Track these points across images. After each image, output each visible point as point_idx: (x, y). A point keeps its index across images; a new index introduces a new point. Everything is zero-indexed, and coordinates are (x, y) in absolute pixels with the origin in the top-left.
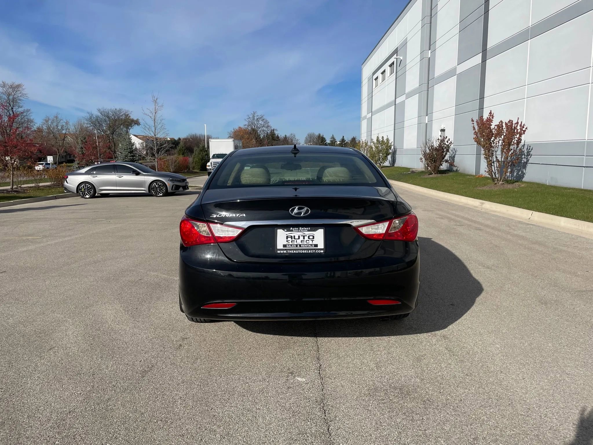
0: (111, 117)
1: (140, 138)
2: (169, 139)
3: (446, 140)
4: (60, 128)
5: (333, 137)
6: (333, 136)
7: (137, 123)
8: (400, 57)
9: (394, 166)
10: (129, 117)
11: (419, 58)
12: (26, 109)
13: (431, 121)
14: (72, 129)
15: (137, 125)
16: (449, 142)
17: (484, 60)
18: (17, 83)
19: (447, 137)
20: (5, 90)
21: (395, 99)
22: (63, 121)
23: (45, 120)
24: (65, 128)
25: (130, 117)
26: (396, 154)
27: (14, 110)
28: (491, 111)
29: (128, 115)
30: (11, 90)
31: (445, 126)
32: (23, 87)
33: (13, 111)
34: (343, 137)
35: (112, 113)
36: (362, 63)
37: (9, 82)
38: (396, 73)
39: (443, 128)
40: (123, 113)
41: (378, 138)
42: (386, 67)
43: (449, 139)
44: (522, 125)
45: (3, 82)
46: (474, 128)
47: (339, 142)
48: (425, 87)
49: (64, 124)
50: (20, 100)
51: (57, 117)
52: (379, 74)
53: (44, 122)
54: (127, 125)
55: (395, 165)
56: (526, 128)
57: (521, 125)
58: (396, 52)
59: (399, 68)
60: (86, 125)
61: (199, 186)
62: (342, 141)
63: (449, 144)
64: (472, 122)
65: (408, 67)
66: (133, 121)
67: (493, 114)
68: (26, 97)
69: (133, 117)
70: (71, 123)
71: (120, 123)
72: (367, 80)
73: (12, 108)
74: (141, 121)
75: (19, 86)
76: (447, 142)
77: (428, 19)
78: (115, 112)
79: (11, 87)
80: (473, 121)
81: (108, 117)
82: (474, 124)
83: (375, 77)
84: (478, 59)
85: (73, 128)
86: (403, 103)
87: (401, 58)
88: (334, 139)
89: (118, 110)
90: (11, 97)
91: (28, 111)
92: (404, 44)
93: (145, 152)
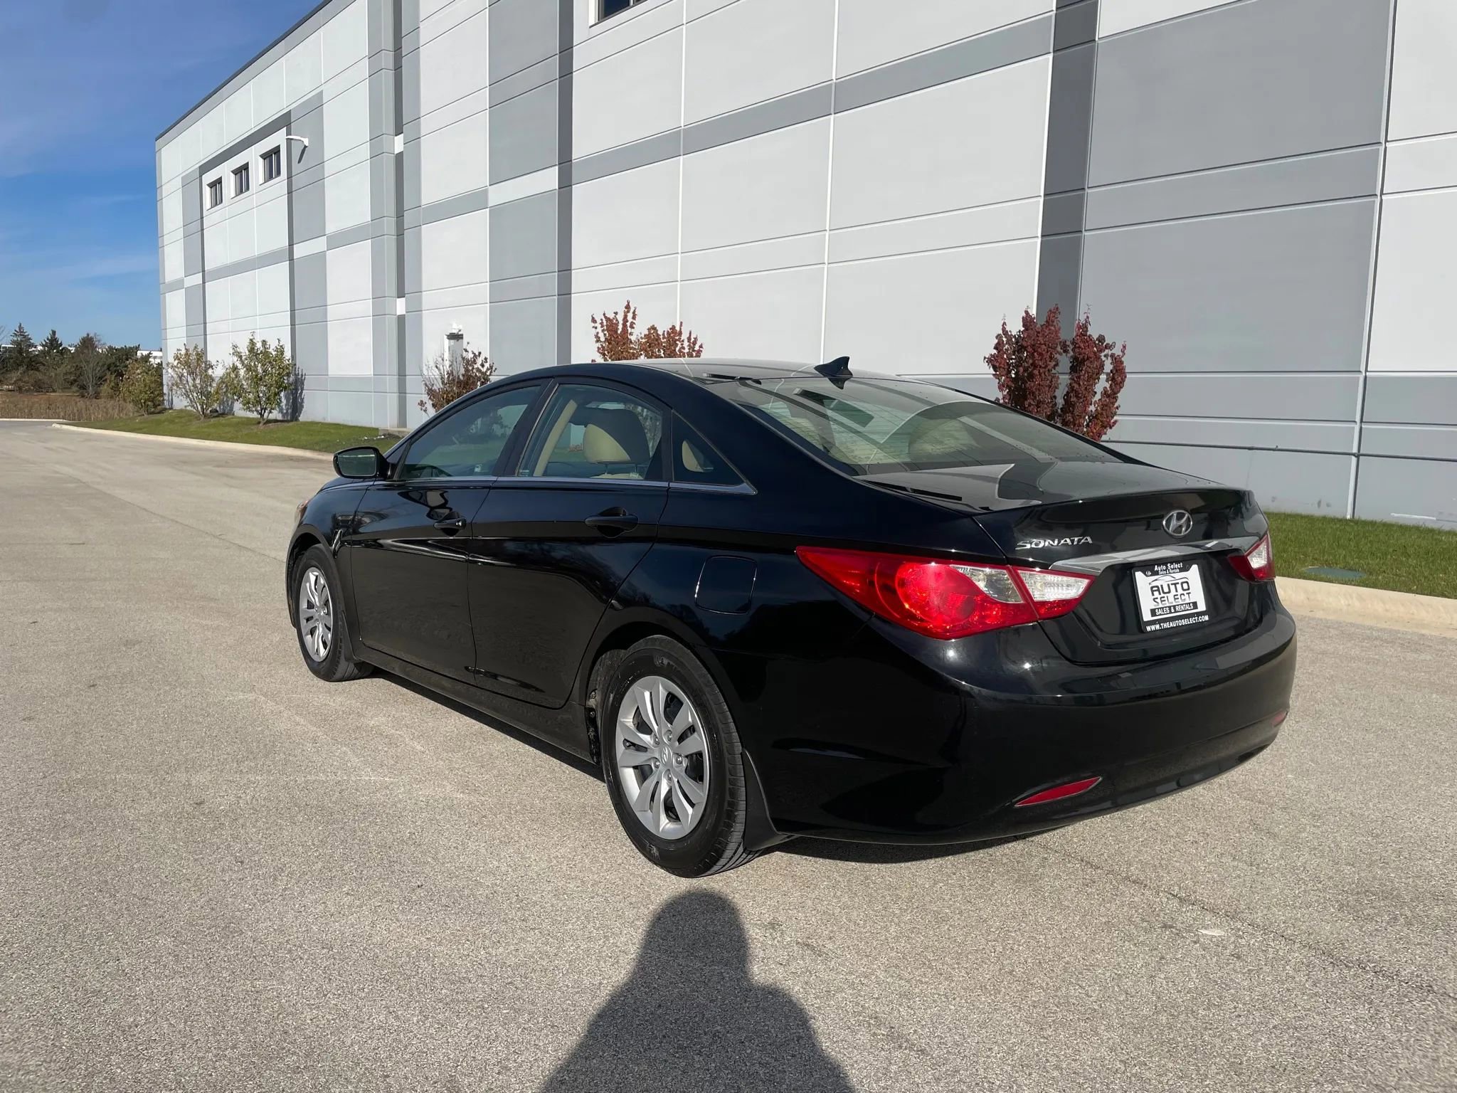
3: (479, 361)
5: (21, 332)
6: (20, 327)
8: (302, 139)
9: (297, 419)
11: (365, 152)
13: (416, 309)
16: (487, 365)
17: (566, 183)
19: (480, 353)
21: (291, 245)
26: (302, 389)
28: (628, 303)
31: (461, 327)
34: (54, 333)
36: (157, 135)
38: (290, 177)
39: (455, 331)
41: (252, 342)
42: (253, 157)
43: (486, 359)
44: (693, 340)
46: (598, 340)
47: (40, 348)
48: (389, 225)
52: (225, 171)
55: (302, 418)
56: (701, 347)
57: (689, 339)
58: (284, 121)
59: (296, 168)
62: (52, 344)
63: (486, 372)
64: (593, 325)
65: (329, 168)
67: (635, 311)
72: (178, 183)
76: (483, 366)
77: (387, 59)
80: (594, 321)
82: (596, 328)
83: (210, 177)
84: (549, 179)
86: (320, 258)
87: (306, 142)
88: (25, 336)
92: (315, 106)
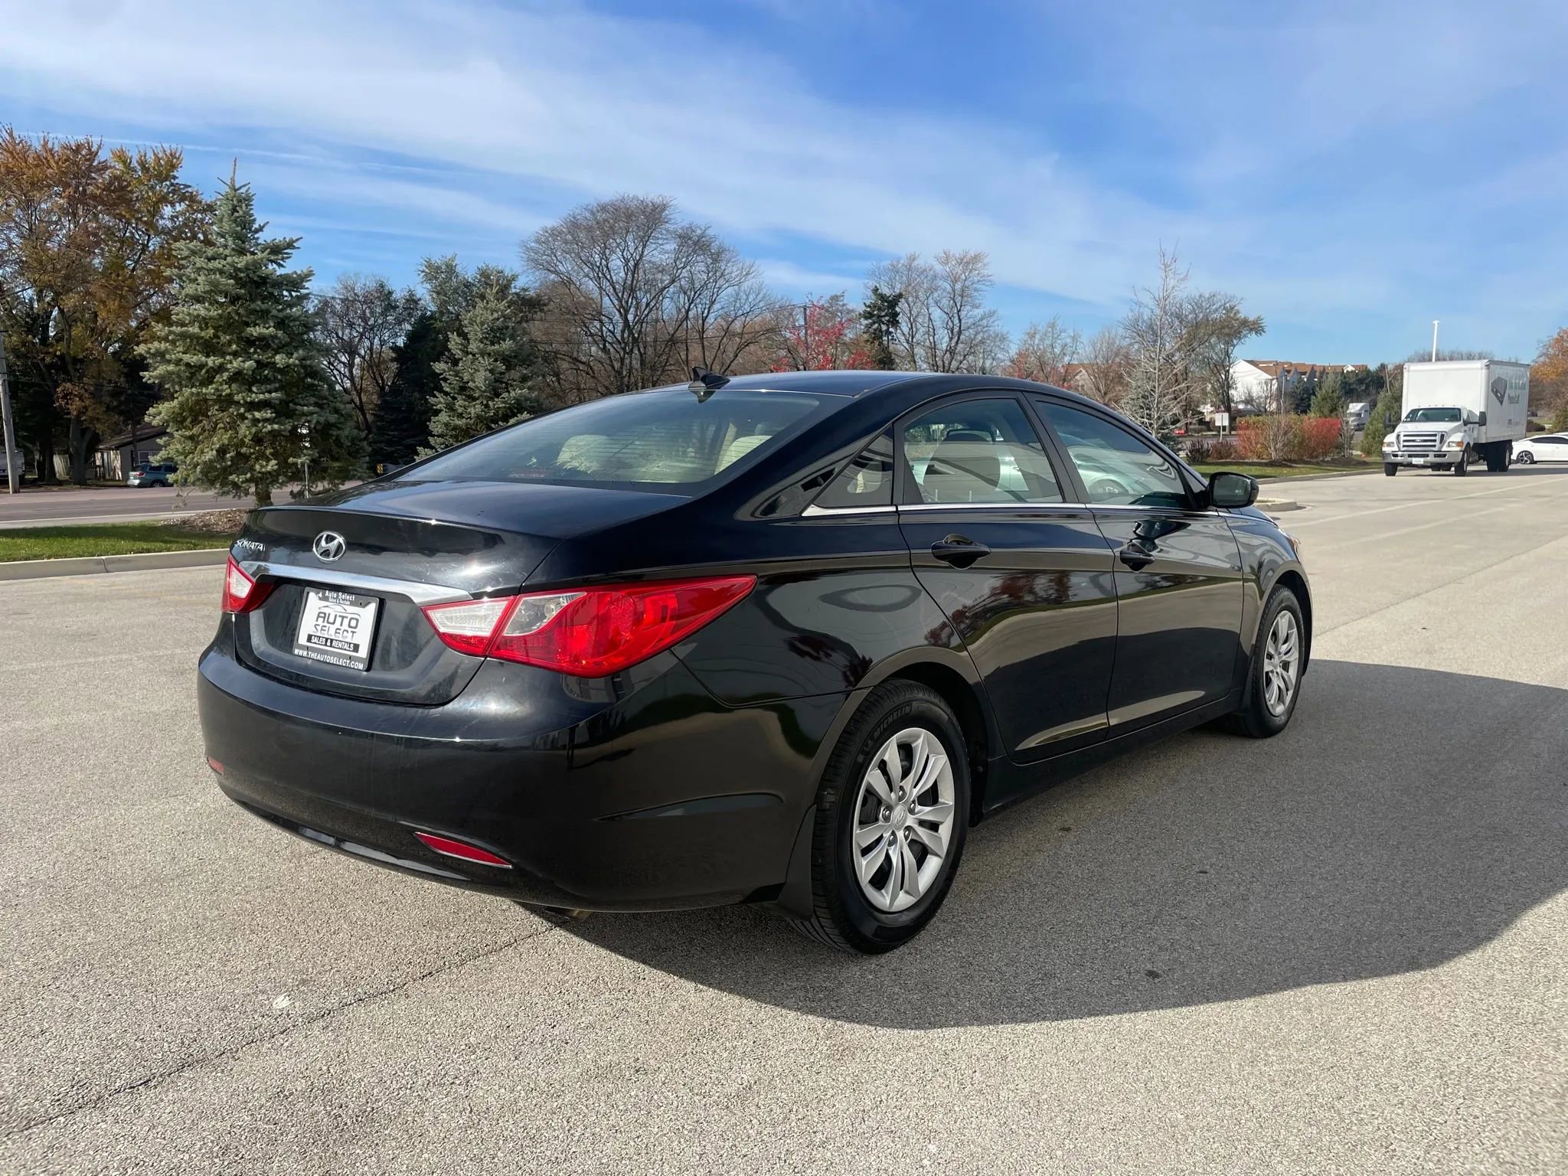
0: (1186, 316)
1: (1264, 370)
2: (1350, 368)
4: (1057, 351)
7: (1256, 327)
10: (1235, 314)
12: (987, 310)
14: (1084, 352)
15: (1256, 333)
18: (972, 253)
20: (948, 269)
22: (1066, 334)
23: (1028, 334)
24: (1068, 351)
25: (1238, 312)
27: (963, 314)
29: (1232, 308)
30: (959, 270)
32: (985, 261)
33: (959, 316)
35: (1190, 306)
37: (957, 251)
40: (1219, 304)
45: (945, 253)
49: (1069, 340)
50: (976, 290)
51: (1053, 326)
53: (1026, 337)
54: (1228, 335)
60: (1123, 339)
61: (1270, 499)
66: (1245, 323)
68: (989, 283)
69: (1247, 312)
70: (1085, 339)
71: (1210, 329)
73: (959, 311)
74: (1265, 323)
75: (976, 258)
78: (1198, 305)
79: (960, 261)
81: (1179, 317)
85: (1089, 349)
89: (1207, 296)
90: (958, 286)
91: (992, 314)
93: (1274, 405)
